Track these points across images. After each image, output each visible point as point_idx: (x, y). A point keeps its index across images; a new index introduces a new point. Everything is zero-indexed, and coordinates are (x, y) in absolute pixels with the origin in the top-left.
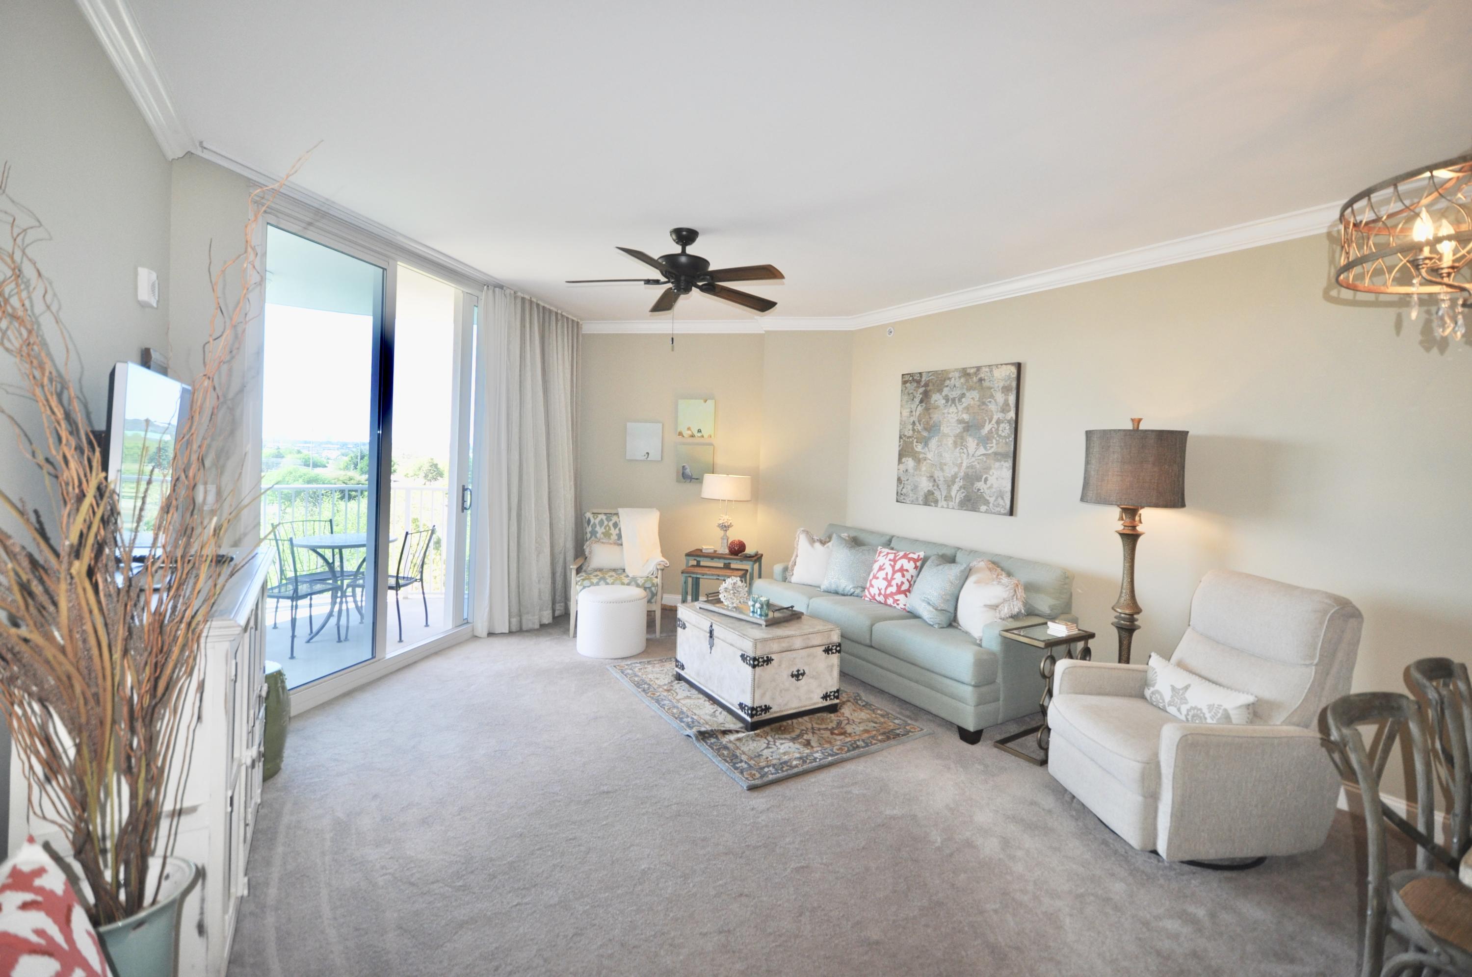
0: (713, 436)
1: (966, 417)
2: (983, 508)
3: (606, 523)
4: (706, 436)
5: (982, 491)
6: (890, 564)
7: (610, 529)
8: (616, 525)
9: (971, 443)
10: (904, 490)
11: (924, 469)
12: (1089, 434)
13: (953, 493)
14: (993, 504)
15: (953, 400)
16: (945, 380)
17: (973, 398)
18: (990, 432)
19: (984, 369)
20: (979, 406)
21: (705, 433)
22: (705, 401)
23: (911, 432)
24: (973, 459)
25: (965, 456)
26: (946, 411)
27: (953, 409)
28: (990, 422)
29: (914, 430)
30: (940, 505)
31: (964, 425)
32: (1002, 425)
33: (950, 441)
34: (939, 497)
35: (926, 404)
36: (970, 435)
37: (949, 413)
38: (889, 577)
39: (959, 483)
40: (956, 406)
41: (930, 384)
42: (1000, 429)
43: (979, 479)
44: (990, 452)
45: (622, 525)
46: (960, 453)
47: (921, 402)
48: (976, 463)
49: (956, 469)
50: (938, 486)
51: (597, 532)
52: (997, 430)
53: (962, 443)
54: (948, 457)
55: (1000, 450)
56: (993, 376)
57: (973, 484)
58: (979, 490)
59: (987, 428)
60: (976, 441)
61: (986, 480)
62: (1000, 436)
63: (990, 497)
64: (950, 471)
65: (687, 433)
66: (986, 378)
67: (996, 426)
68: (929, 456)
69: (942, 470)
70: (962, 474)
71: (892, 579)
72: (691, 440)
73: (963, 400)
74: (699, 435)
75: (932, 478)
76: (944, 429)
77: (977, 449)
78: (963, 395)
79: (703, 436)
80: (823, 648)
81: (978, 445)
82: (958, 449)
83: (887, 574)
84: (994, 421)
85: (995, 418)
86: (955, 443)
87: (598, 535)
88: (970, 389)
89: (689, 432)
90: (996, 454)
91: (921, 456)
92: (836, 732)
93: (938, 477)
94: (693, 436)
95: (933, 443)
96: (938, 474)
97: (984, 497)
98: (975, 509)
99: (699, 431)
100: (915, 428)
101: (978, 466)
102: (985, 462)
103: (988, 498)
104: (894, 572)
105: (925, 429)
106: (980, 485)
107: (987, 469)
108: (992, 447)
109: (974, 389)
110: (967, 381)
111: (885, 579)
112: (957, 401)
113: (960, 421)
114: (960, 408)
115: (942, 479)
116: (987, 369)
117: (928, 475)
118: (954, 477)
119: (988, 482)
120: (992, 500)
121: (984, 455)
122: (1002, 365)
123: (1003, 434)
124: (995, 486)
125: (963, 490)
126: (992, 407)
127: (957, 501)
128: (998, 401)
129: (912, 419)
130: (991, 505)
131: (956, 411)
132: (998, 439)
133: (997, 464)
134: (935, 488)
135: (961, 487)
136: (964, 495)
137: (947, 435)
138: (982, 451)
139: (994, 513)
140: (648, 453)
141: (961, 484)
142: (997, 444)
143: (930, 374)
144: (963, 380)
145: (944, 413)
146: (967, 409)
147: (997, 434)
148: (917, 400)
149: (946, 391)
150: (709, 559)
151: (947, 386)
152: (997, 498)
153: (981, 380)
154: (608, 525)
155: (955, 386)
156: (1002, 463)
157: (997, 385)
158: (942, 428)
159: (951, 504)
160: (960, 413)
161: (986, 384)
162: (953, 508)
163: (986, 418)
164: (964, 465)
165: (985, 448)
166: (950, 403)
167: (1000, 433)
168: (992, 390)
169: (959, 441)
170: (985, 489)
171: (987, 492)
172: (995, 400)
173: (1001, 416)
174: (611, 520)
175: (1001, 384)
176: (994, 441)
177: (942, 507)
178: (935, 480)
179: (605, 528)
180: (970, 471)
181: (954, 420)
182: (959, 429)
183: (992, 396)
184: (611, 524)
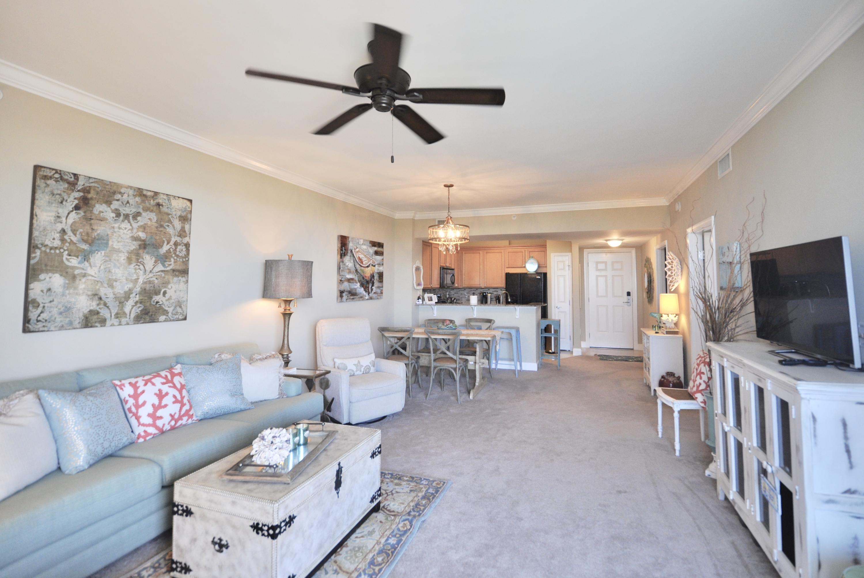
1: (142, 235)
2: (162, 318)
5: (161, 303)
9: (149, 260)
10: (44, 316)
11: (82, 286)
13: (127, 309)
14: (172, 313)
15: (127, 216)
16: (114, 193)
17: (150, 219)
18: (169, 251)
19: (162, 196)
20: (157, 227)
23: (57, 243)
24: (151, 275)
25: (141, 272)
26: (116, 225)
27: (126, 225)
28: (168, 243)
29: (63, 240)
30: (108, 323)
31: (140, 243)
32: (179, 247)
33: (123, 257)
34: (107, 316)
35: (85, 212)
36: (148, 253)
37: (120, 228)
39: (134, 298)
40: (129, 222)
41: (92, 192)
42: (178, 250)
43: (157, 293)
44: (168, 269)
46: (135, 269)
47: (77, 208)
48: (154, 279)
49: (130, 285)
50: (105, 304)
52: (175, 250)
53: (138, 260)
54: (119, 273)
55: (178, 267)
56: (171, 205)
57: (151, 298)
58: (157, 302)
59: (165, 248)
60: (154, 259)
61: (165, 293)
62: (178, 256)
63: (169, 307)
64: (120, 289)
66: (164, 204)
67: (174, 247)
68: (90, 271)
69: (111, 286)
70: (138, 289)
73: (139, 218)
75: (97, 296)
76: (114, 243)
77: (155, 266)
78: (138, 214)
81: (156, 262)
82: (132, 266)
84: (172, 243)
85: (173, 240)
86: (129, 260)
88: (146, 209)
90: (174, 271)
91: (77, 272)
93: (106, 294)
95: (98, 258)
96: (104, 291)
97: (163, 309)
98: (153, 320)
100: (66, 237)
101: (156, 281)
102: (164, 277)
103: (167, 309)
105: (85, 241)
106: (159, 298)
107: (166, 283)
108: (170, 265)
109: (152, 211)
110: (143, 201)
112: (131, 218)
113: (135, 239)
114: (135, 225)
115: (111, 296)
116: (165, 197)
117: (90, 293)
119: (166, 295)
120: (170, 310)
121: (162, 271)
122: (179, 197)
123: (181, 255)
124: (173, 298)
125: (139, 305)
126: (170, 230)
127: (133, 315)
128: (175, 226)
129: (59, 227)
130: (170, 314)
131: (130, 227)
132: (175, 258)
133: (175, 279)
134: (102, 306)
135: (136, 303)
136: (140, 309)
137: (119, 251)
138: (160, 267)
139: (173, 320)
141: (137, 298)
142: (174, 262)
143: (91, 181)
144: (138, 199)
145: (113, 227)
146: (144, 228)
147: (175, 253)
148: (70, 205)
149: (115, 205)
151: (118, 200)
152: (175, 307)
153: (158, 205)
155: (128, 202)
156: (180, 278)
157: (174, 213)
158: (110, 243)
159: (124, 321)
160: (135, 231)
161: (164, 209)
162: (128, 324)
163: (164, 239)
164: (141, 281)
165: (164, 266)
166: (122, 218)
167: (178, 253)
168: (170, 216)
169: (134, 257)
170: (164, 301)
171: (166, 303)
172: (173, 226)
173: (178, 239)
175: (179, 213)
176: (172, 260)
177: (112, 325)
178: (100, 299)
180: (148, 287)
181: (128, 236)
182: (134, 246)
183: (170, 221)
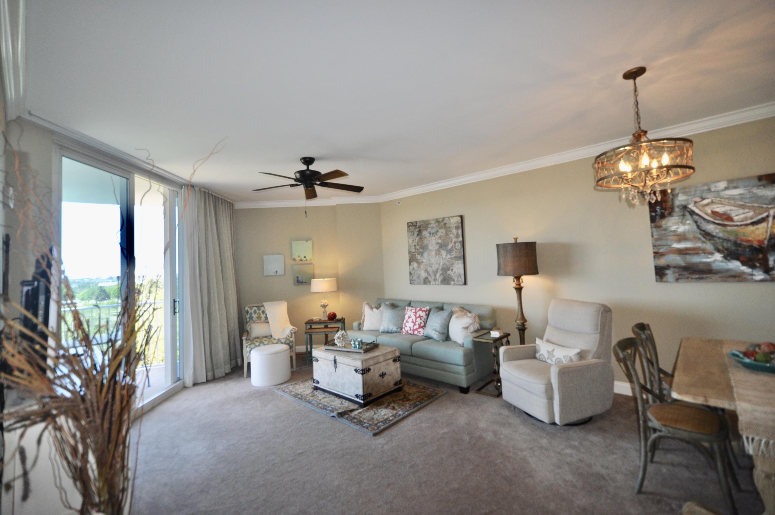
0: (312, 259)
1: (440, 241)
2: (452, 283)
3: (258, 311)
4: (308, 259)
5: (451, 275)
6: (414, 315)
7: (260, 315)
8: (263, 312)
9: (444, 253)
10: (413, 278)
11: (422, 267)
12: (498, 246)
13: (437, 277)
14: (457, 281)
15: (433, 234)
16: (428, 225)
17: (442, 232)
18: (452, 247)
19: (446, 219)
20: (445, 236)
21: (308, 258)
22: (307, 242)
23: (414, 250)
24: (445, 261)
25: (441, 259)
26: (430, 239)
27: (433, 238)
28: (451, 243)
29: (415, 249)
30: (431, 283)
31: (439, 245)
32: (457, 244)
33: (433, 253)
34: (431, 280)
35: (420, 236)
36: (443, 250)
37: (431, 240)
38: (414, 321)
39: (440, 272)
40: (434, 236)
41: (421, 227)
42: (456, 245)
43: (449, 270)
44: (453, 256)
45: (267, 312)
46: (439, 258)
47: (418, 235)
48: (447, 262)
49: (437, 266)
50: (430, 275)
51: (253, 317)
52: (455, 246)
53: (439, 253)
54: (433, 260)
55: (457, 255)
56: (450, 221)
57: (446, 272)
58: (449, 275)
59: (450, 246)
60: (446, 252)
61: (452, 270)
62: (456, 249)
63: (455, 277)
64: (435, 267)
65: (298, 259)
66: (447, 223)
67: (454, 244)
68: (424, 261)
69: (431, 267)
70: (440, 268)
71: (416, 321)
72: (301, 262)
73: (438, 233)
74: (305, 259)
75: (426, 271)
76: (430, 247)
77: (446, 256)
78: (437, 231)
79: (307, 260)
80: (392, 360)
81: (447, 254)
82: (437, 257)
83: (413, 320)
84: (453, 242)
85: (453, 241)
86: (436, 254)
87: (254, 319)
88: (440, 228)
89: (299, 258)
90: (455, 257)
91: (420, 261)
92: (405, 400)
93: (429, 270)
94: (301, 260)
95: (426, 254)
96: (429, 269)
97: (452, 278)
98: (448, 284)
99: (305, 257)
100: (416, 248)
101: (448, 264)
102: (451, 261)
103: (454, 278)
104: (416, 318)
105: (421, 248)
106: (449, 272)
107: (452, 265)
108: (453, 254)
109: (442, 228)
110: (439, 225)
111: (413, 322)
112: (435, 234)
113: (438, 243)
114: (437, 237)
115: (431, 271)
116: (447, 219)
117: (425, 270)
118: (437, 270)
119: (453, 271)
120: (456, 279)
121: (450, 258)
122: (454, 216)
123: (458, 248)
124: (457, 272)
125: (442, 276)
126: (452, 236)
127: (440, 281)
128: (454, 233)
129: (414, 244)
130: (456, 281)
131: (435, 238)
132: (456, 250)
133: (457, 262)
134: (429, 275)
135: (441, 274)
136: (442, 278)
137: (432, 250)
138: (449, 256)
139: (458, 285)
140: (277, 271)
141: (441, 272)
142: (455, 253)
143: (421, 222)
144: (436, 224)
145: (429, 240)
146: (440, 237)
147: (455, 248)
148: (416, 235)
149: (429, 230)
150: (318, 324)
151: (429, 227)
152: (458, 277)
153: (445, 224)
154: (259, 313)
155: (433, 227)
156: (459, 261)
157: (453, 226)
158: (429, 247)
159: (437, 283)
160: (437, 240)
161: (448, 225)
162: (438, 284)
163: (449, 241)
164: (441, 264)
165: (450, 255)
166: (432, 235)
167: (456, 247)
168: (451, 228)
169: (438, 253)
170: (453, 274)
171: (453, 275)
172: (453, 233)
173: (456, 240)
174: (260, 310)
175: (455, 225)
176: (454, 252)
177: (433, 284)
178: (428, 272)
179: (258, 314)
180: (444, 266)
181: (435, 243)
182: (437, 247)
183: (451, 231)
184: (261, 312)
